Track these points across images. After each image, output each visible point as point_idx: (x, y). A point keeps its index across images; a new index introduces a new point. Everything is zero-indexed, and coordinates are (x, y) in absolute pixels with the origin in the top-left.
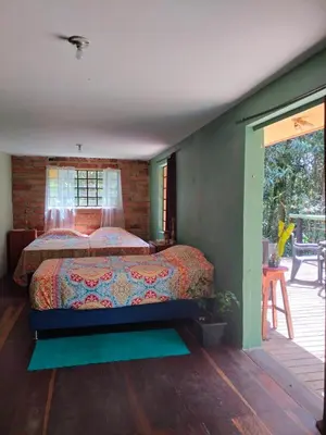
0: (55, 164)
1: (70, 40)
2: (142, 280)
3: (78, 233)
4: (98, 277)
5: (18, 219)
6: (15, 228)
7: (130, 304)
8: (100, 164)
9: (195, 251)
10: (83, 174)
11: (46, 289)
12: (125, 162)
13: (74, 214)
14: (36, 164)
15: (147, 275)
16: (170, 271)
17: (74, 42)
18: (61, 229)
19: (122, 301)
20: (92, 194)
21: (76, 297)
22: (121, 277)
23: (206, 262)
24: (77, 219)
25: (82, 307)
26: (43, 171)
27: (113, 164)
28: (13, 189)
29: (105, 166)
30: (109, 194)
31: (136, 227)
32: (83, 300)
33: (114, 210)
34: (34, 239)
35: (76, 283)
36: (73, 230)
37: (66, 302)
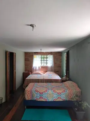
0: (36, 54)
1: (30, 25)
2: (57, 93)
3: (41, 73)
4: (43, 91)
5: (26, 69)
6: (25, 71)
7: (53, 101)
8: (47, 54)
9: (75, 84)
10: (43, 56)
11: (29, 94)
12: (54, 52)
13: (40, 67)
14: (31, 54)
15: (58, 91)
16: (66, 91)
17: (32, 26)
18: (37, 72)
19: (50, 99)
20: (45, 62)
21: (37, 97)
22: (50, 92)
23: (78, 88)
24: (41, 69)
25: (38, 100)
26: (33, 56)
27: (51, 53)
28: (25, 61)
29: (49, 54)
30: (50, 62)
31: (58, 72)
32: (38, 98)
33: (51, 66)
34: (29, 75)
35: (37, 93)
36: (40, 72)
37: (34, 98)
